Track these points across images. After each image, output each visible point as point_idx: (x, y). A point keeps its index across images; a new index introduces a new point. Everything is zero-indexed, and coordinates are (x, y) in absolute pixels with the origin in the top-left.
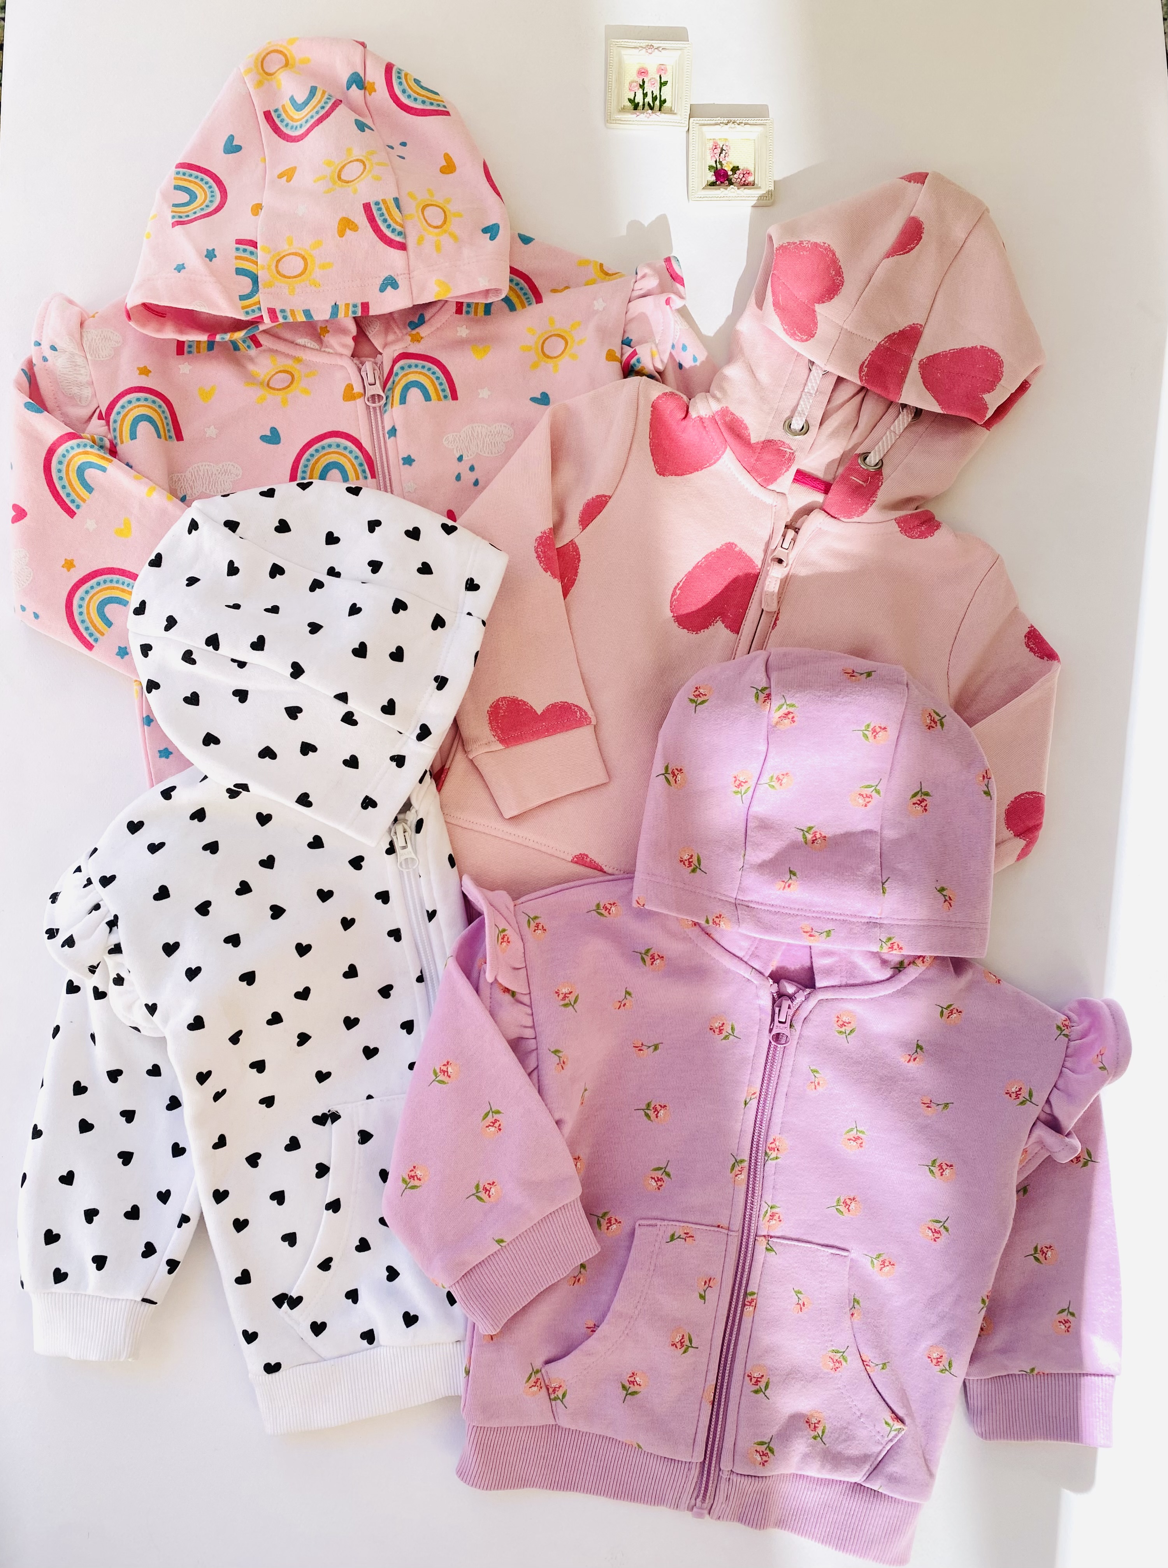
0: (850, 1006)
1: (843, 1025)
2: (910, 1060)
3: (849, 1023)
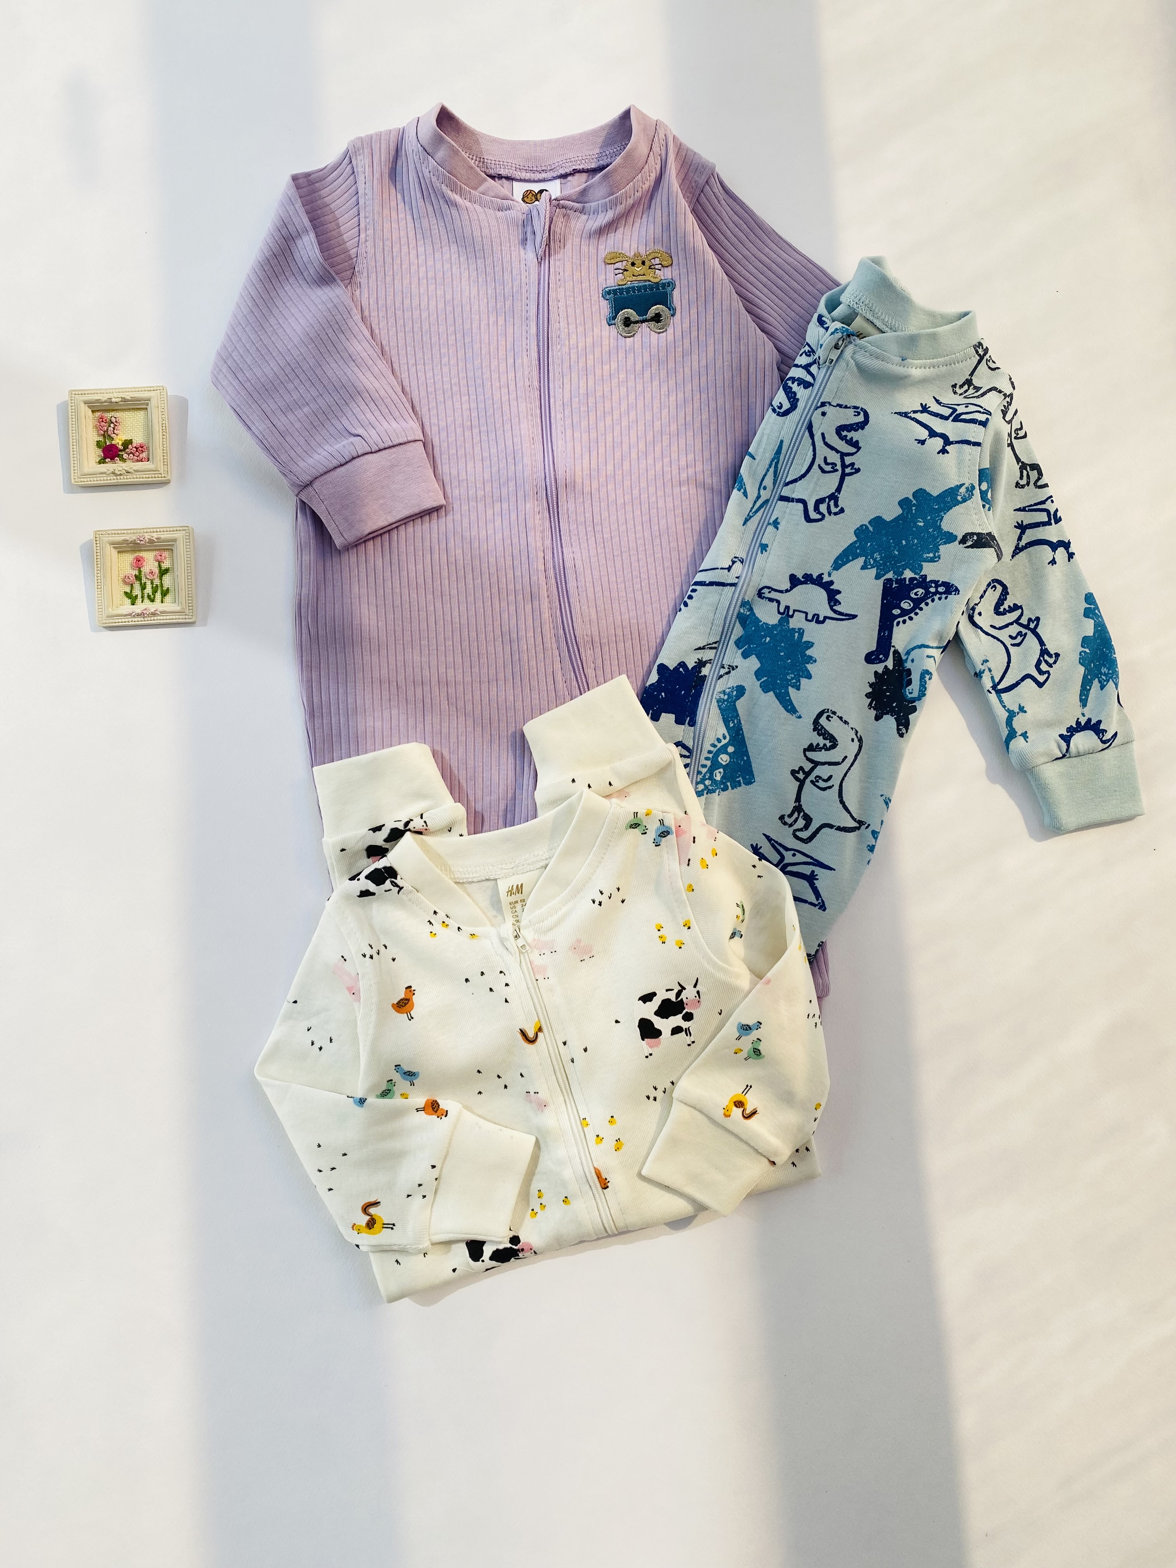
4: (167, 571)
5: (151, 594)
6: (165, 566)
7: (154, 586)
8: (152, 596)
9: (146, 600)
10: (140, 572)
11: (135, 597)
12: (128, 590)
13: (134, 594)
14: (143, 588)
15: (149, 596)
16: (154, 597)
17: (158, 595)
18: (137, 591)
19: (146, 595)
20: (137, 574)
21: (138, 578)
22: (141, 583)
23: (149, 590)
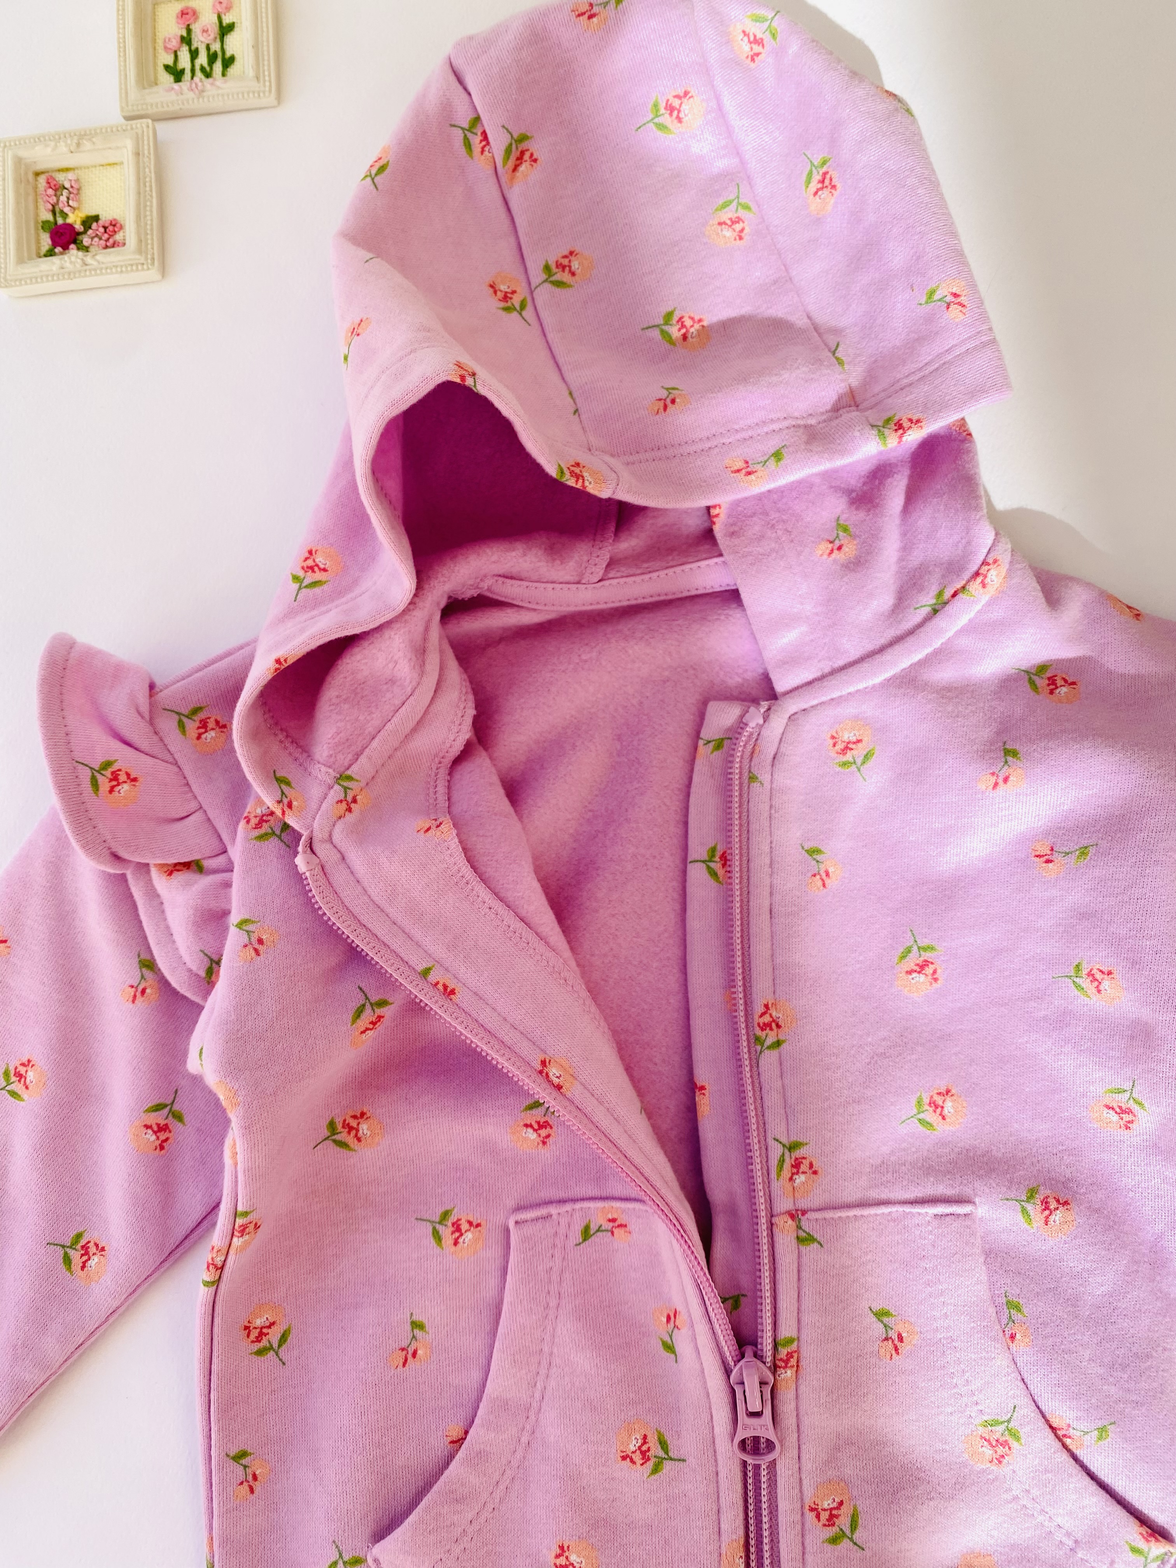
0: (850, 710)
1: (846, 749)
2: (996, 785)
3: (859, 741)
4: (231, 27)
5: (206, 65)
6: (227, 20)
7: (211, 53)
8: (208, 69)
9: (199, 74)
10: (189, 31)
11: (181, 71)
12: (170, 61)
13: (180, 66)
14: (194, 54)
15: (203, 69)
16: (211, 69)
17: (218, 66)
18: (184, 61)
19: (197, 67)
20: (185, 34)
21: (186, 40)
22: (190, 50)
23: (202, 59)
